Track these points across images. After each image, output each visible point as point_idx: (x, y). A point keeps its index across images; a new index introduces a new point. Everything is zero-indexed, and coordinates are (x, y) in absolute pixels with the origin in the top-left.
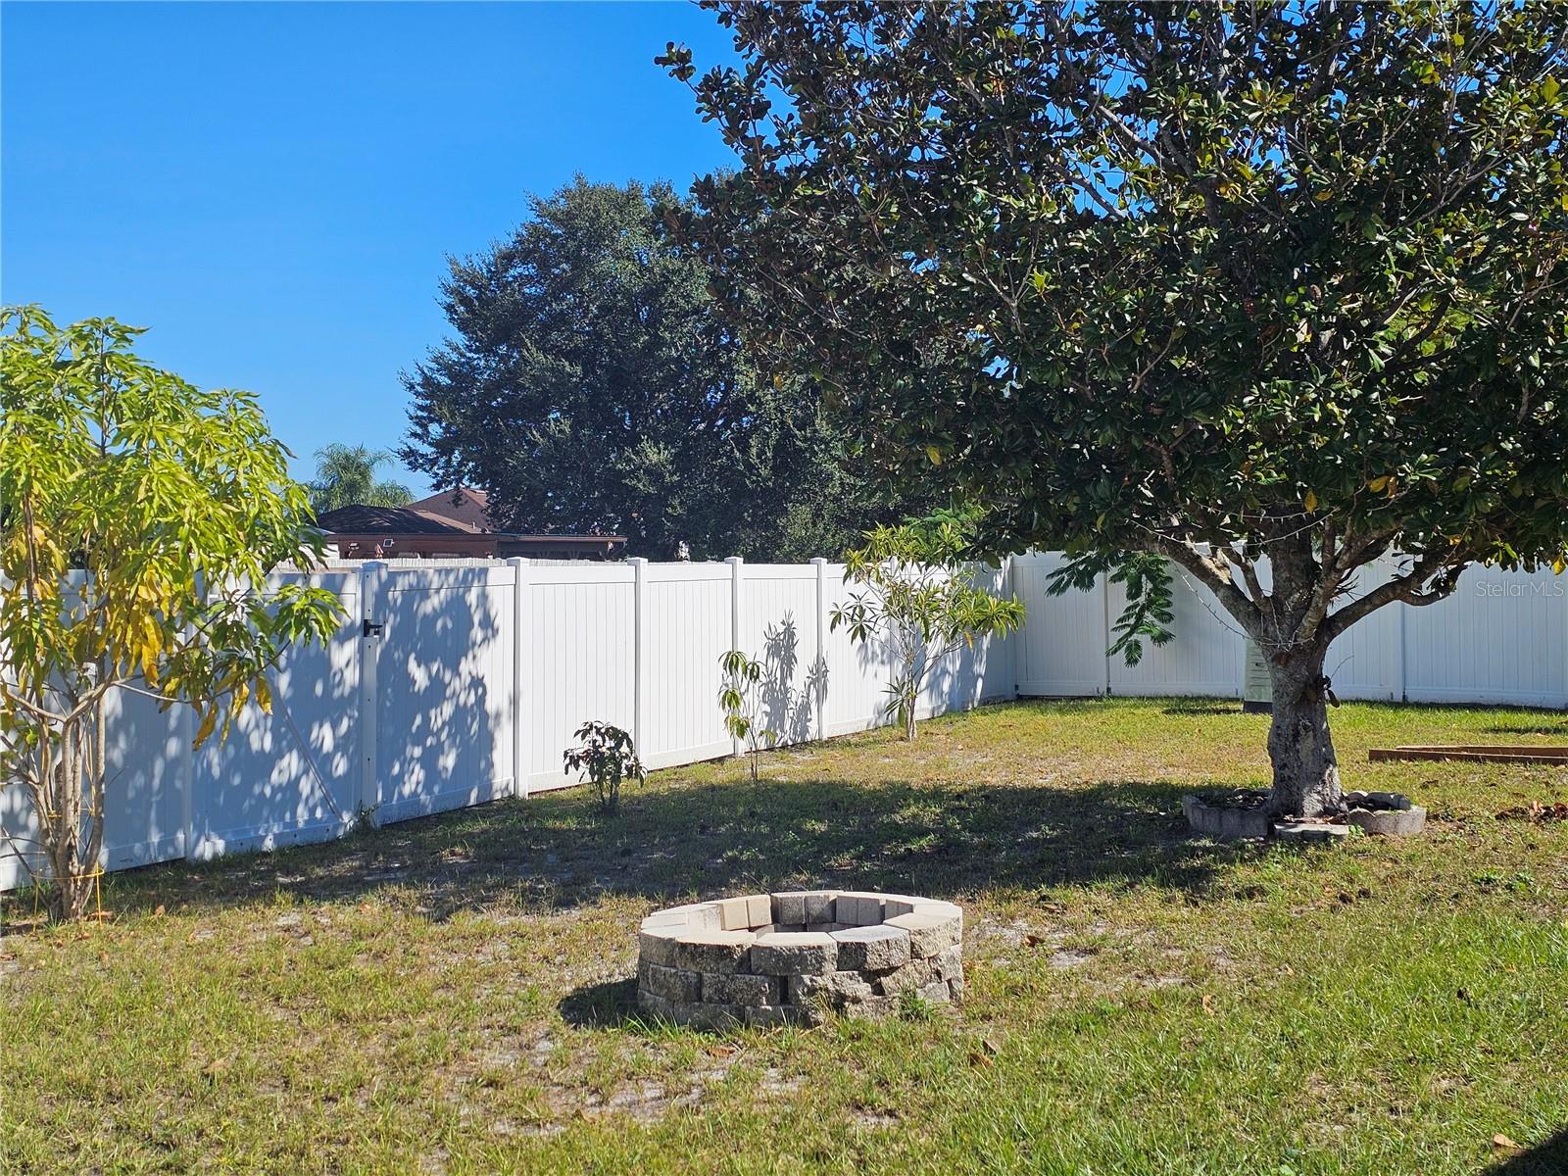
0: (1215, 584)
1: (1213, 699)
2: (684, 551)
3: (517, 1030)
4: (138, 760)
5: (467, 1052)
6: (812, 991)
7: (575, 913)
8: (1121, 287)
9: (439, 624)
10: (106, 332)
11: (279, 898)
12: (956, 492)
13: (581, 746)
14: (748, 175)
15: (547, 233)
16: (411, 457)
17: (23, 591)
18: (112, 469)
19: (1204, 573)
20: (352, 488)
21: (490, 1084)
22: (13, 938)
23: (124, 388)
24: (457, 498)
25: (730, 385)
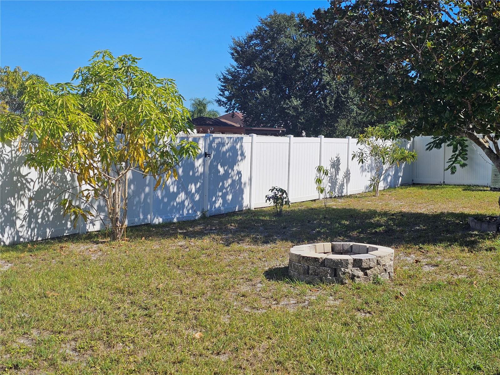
0: (484, 147)
1: (479, 186)
2: (304, 134)
3: (251, 280)
4: (137, 193)
5: (236, 286)
6: (344, 273)
7: (269, 245)
8: (457, 47)
9: (228, 154)
10: (129, 59)
11: (179, 236)
12: (397, 115)
13: (271, 194)
14: (332, 9)
15: (264, 29)
16: (219, 101)
17: (103, 140)
18: (131, 102)
19: (480, 144)
20: (200, 111)
21: (243, 296)
22: (100, 245)
23: (134, 77)
24: (233, 115)
25: (321, 79)
